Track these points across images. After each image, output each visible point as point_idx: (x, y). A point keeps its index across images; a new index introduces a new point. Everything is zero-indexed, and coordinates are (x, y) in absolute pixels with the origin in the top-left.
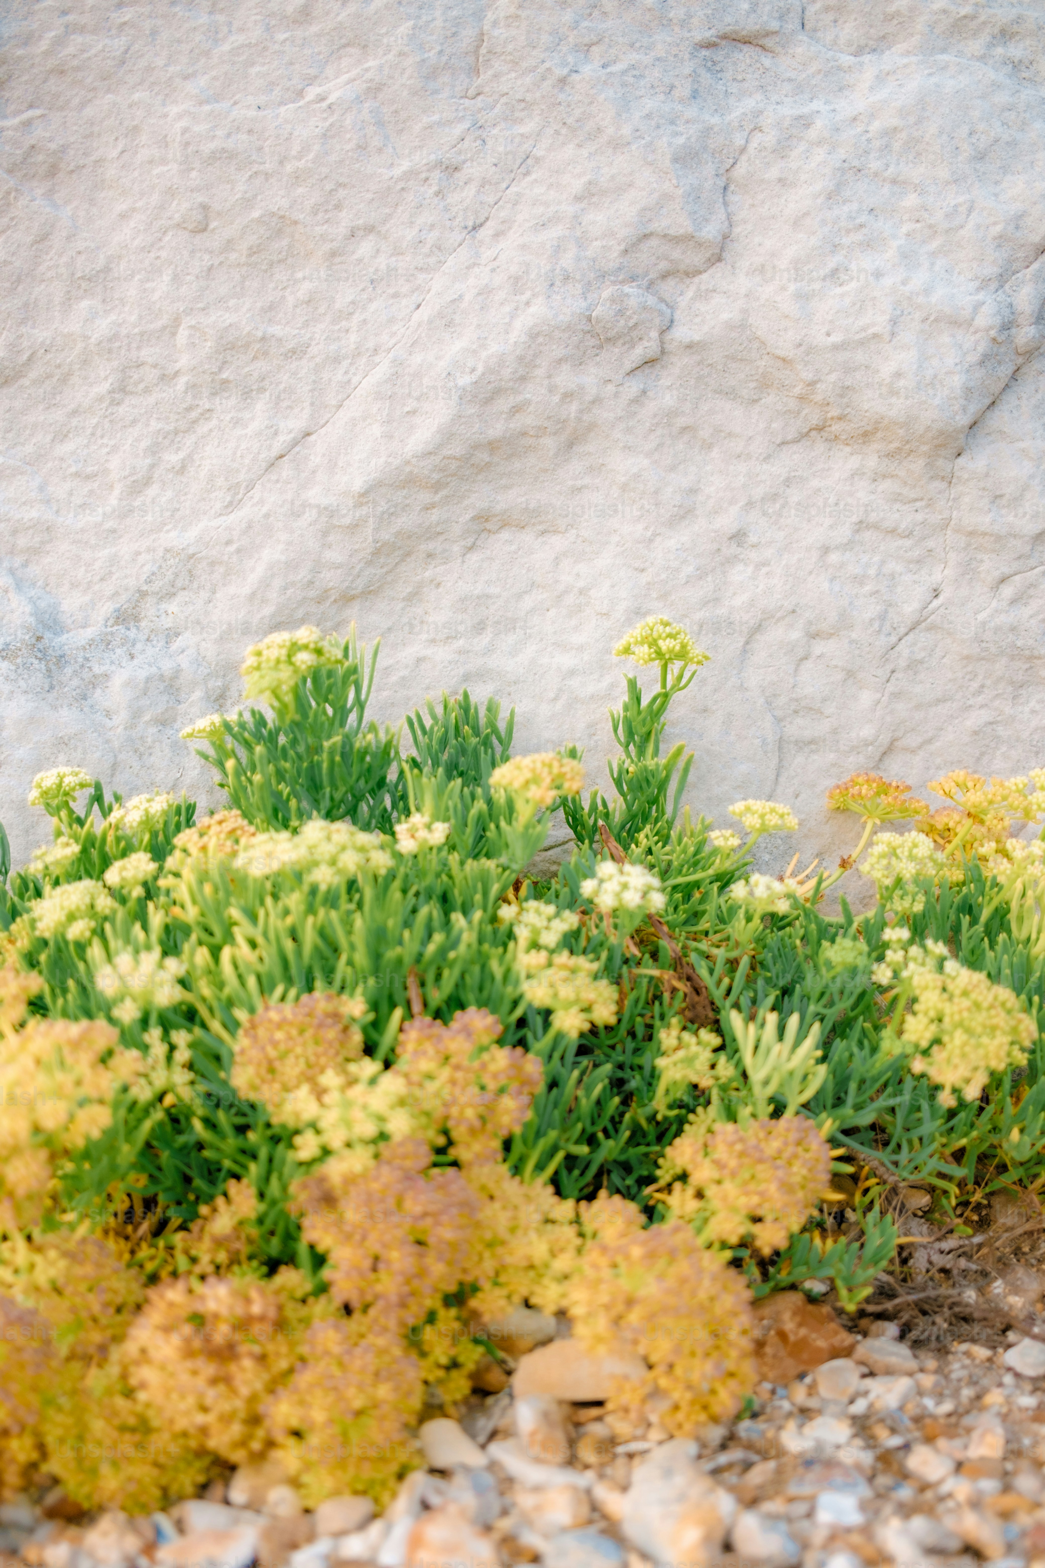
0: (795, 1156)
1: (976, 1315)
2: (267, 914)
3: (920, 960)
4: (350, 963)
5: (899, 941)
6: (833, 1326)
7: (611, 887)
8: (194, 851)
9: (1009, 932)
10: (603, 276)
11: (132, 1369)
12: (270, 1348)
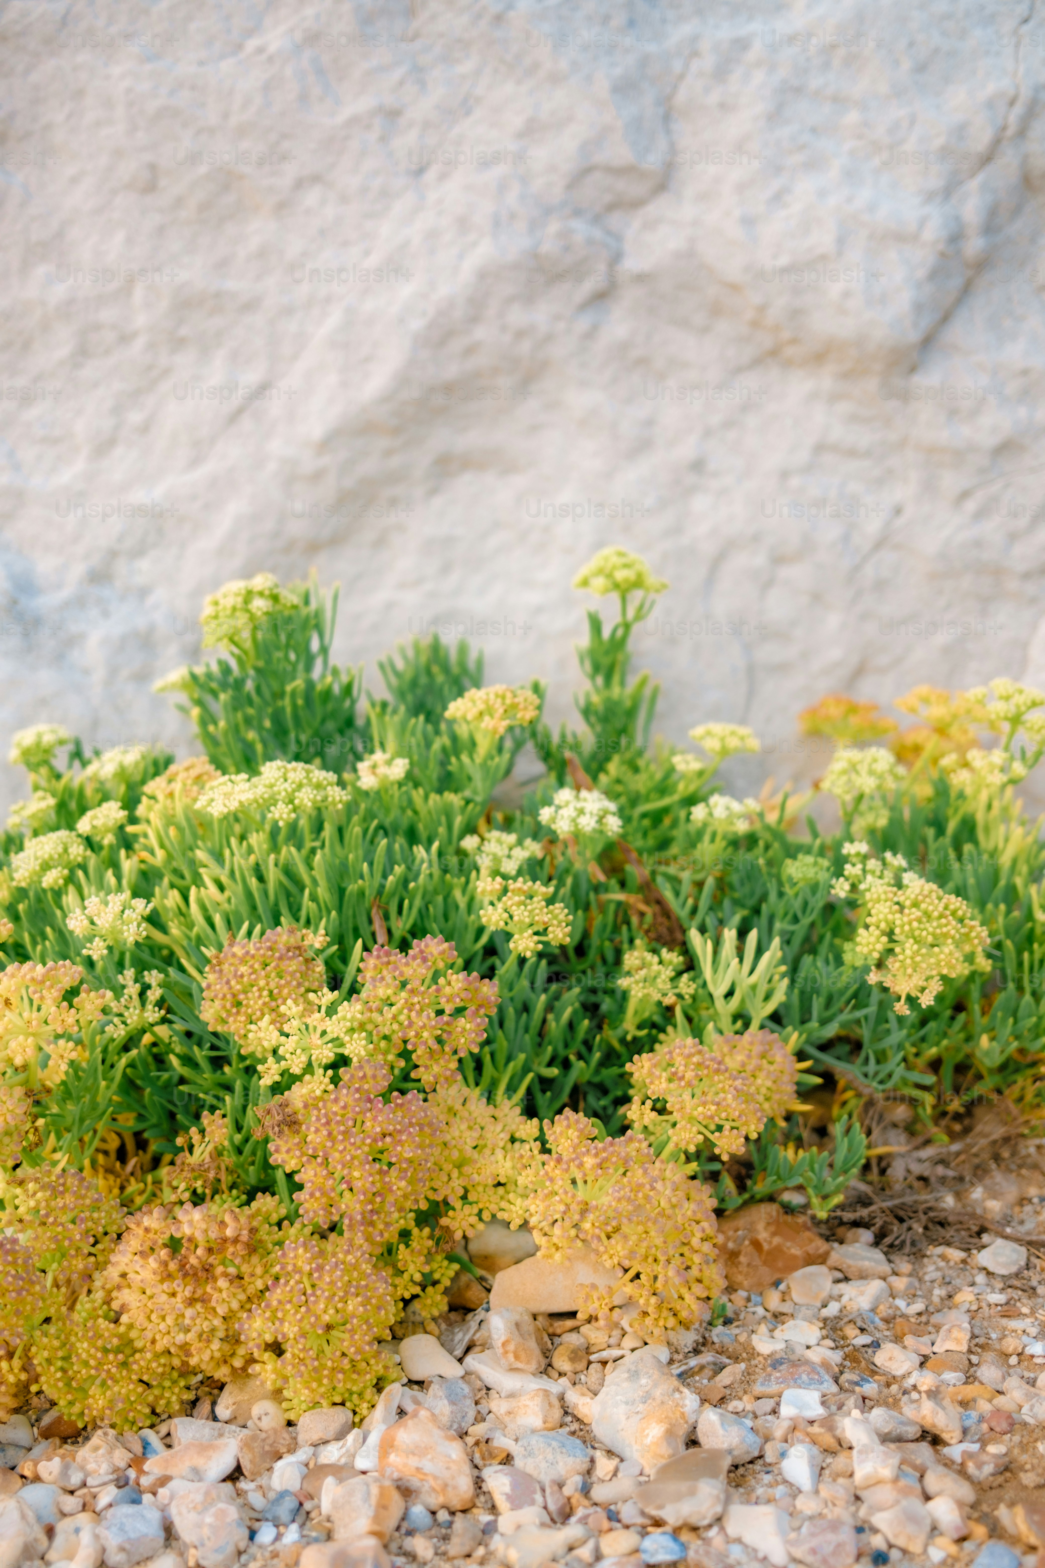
0: (759, 1068)
1: (951, 1219)
2: (232, 854)
3: (878, 873)
4: (314, 898)
5: (858, 854)
6: (808, 1234)
7: (568, 812)
8: (161, 797)
9: (976, 843)
10: (548, 211)
11: (114, 1294)
12: (245, 1269)
